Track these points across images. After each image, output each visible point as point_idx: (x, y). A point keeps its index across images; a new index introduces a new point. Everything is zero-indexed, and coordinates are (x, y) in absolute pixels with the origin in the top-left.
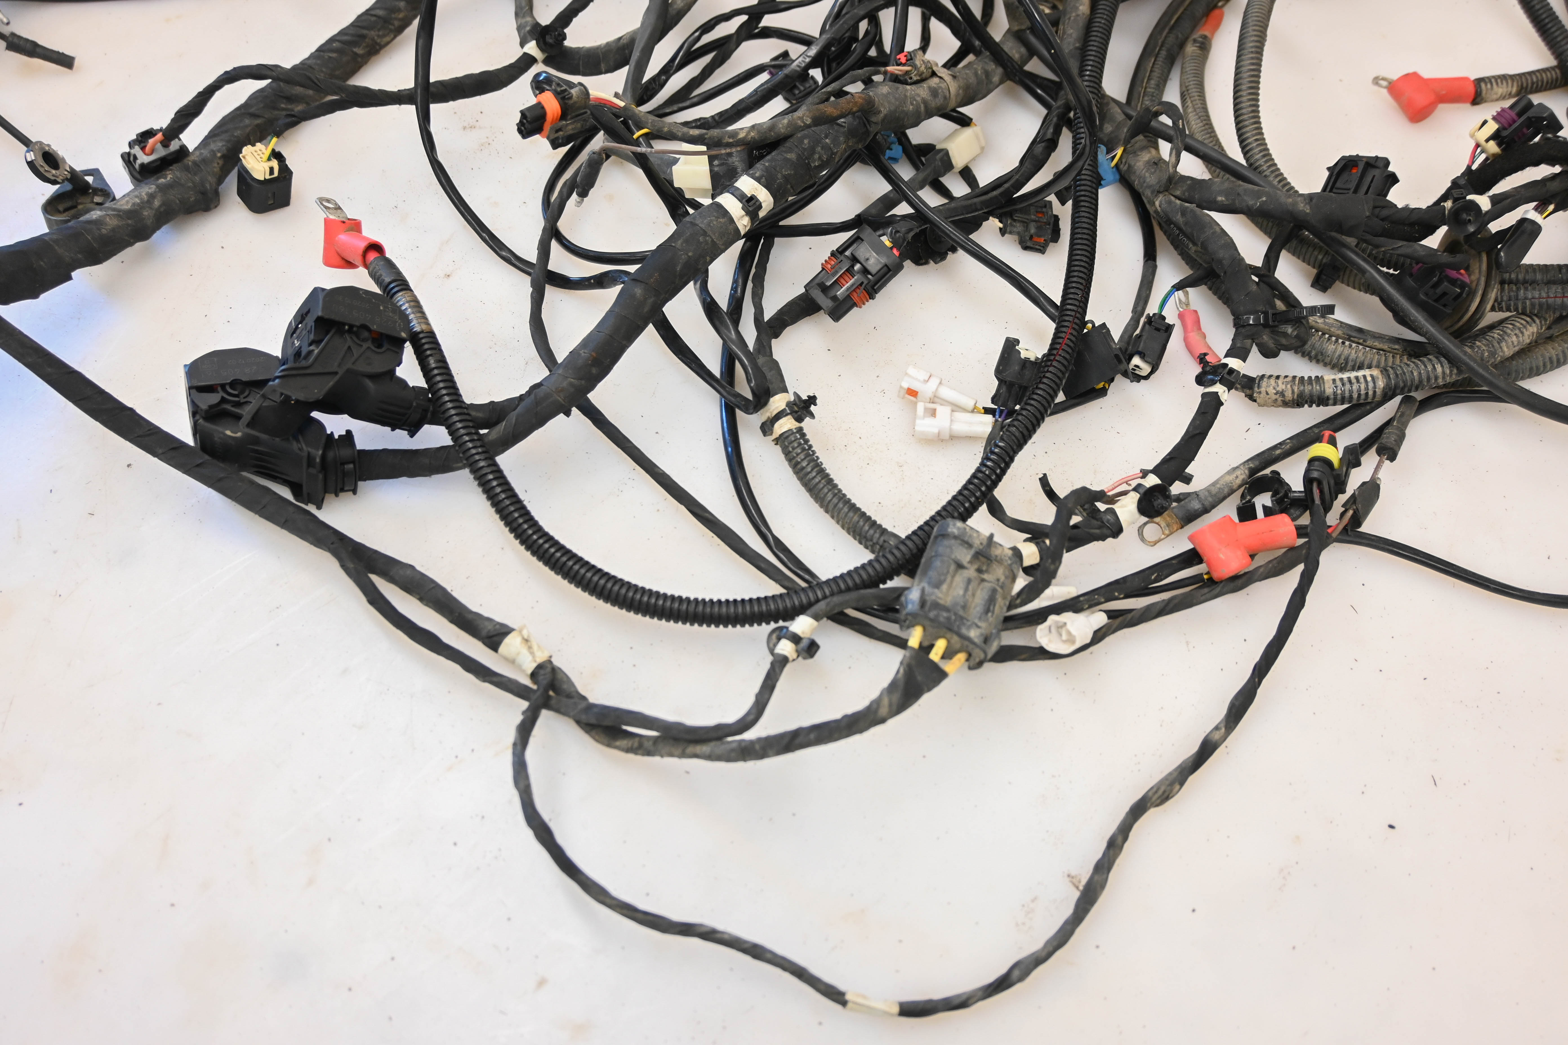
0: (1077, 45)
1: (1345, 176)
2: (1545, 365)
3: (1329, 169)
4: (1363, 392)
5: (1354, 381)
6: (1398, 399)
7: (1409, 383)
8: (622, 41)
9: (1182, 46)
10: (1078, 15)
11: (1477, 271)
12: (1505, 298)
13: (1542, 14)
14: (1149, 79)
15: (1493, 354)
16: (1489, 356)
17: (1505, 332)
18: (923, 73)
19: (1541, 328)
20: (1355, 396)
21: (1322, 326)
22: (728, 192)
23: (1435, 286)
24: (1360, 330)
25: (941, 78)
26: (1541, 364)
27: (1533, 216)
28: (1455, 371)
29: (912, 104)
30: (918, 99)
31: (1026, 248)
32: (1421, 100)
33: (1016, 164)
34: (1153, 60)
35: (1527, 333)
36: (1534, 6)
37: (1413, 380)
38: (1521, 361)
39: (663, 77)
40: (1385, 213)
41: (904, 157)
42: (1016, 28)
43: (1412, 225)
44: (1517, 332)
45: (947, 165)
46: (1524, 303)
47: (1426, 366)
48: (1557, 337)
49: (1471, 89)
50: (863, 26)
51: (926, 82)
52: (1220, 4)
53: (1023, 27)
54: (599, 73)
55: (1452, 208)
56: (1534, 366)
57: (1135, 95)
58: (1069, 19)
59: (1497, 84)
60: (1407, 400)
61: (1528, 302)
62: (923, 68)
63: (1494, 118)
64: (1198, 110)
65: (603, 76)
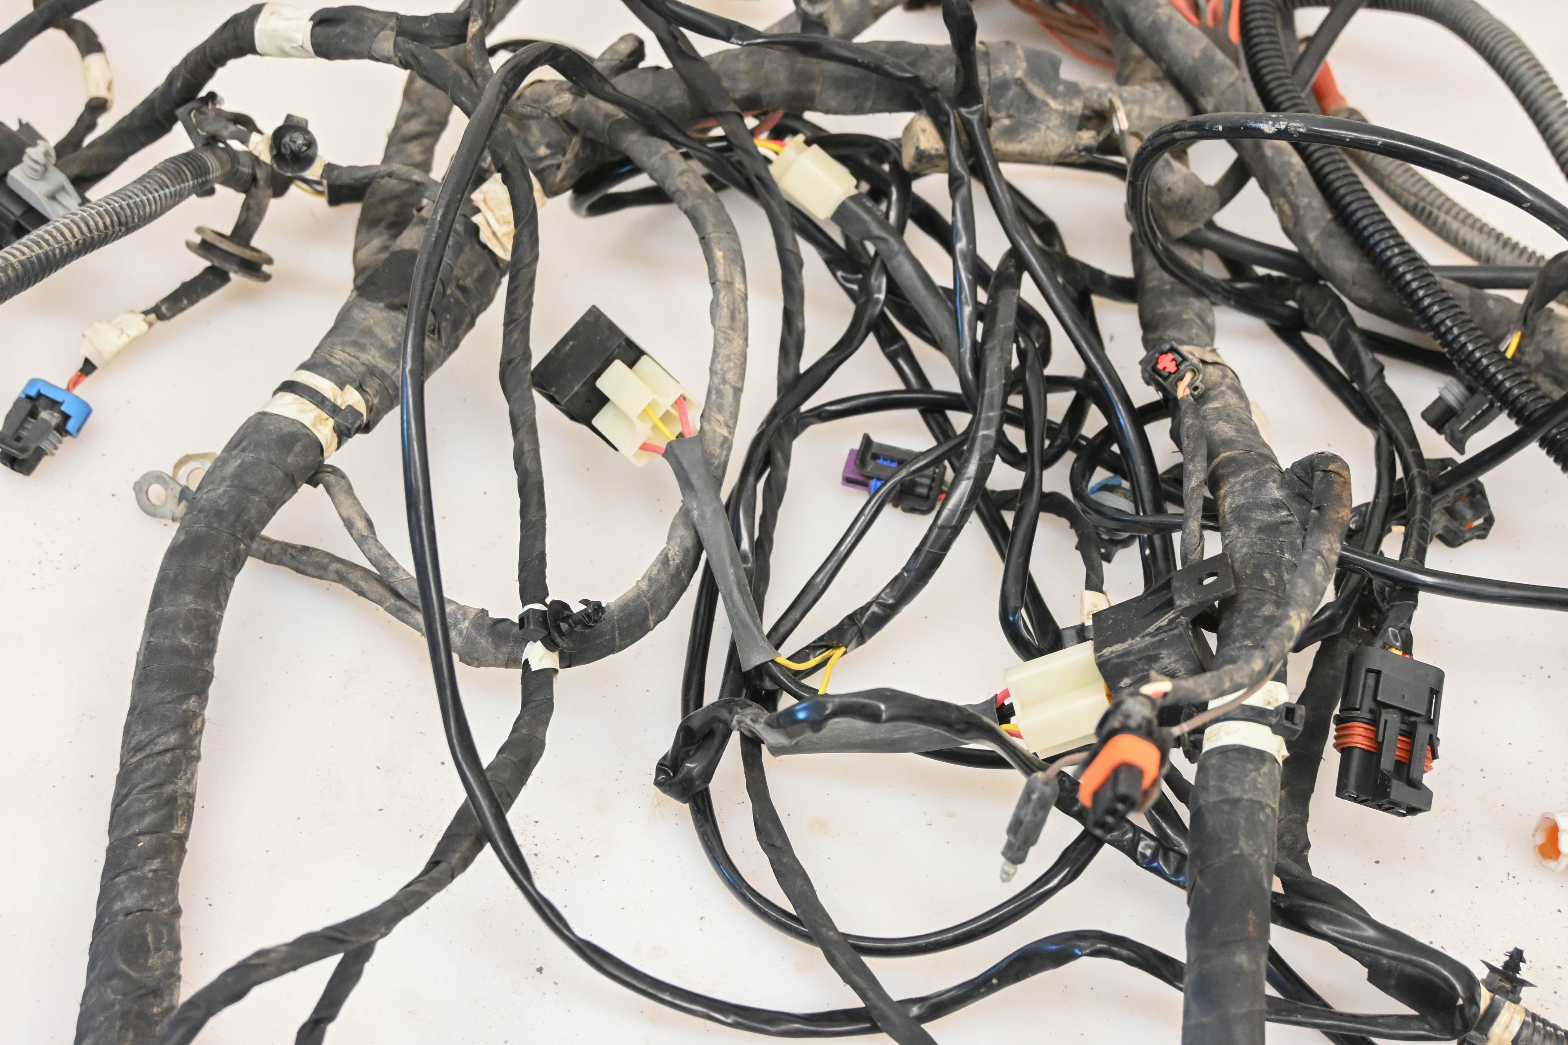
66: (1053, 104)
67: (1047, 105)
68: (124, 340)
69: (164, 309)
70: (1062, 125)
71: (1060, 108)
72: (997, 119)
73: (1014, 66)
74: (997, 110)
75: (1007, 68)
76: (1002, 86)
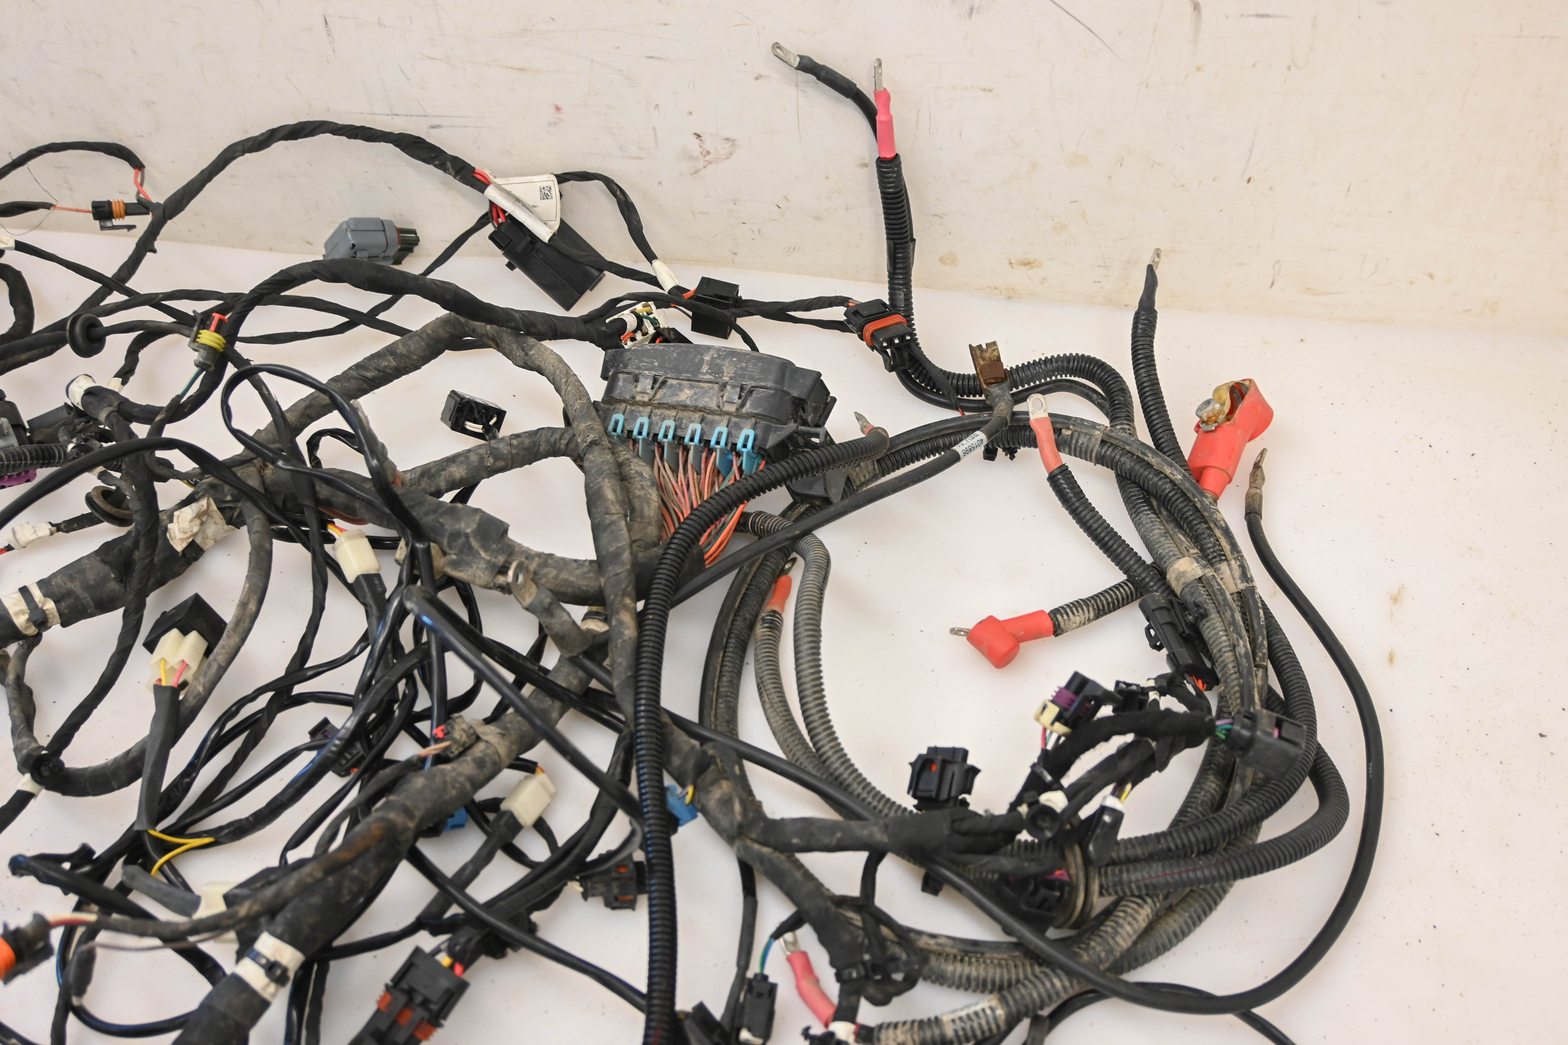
0: (629, 674)
1: (925, 775)
2: (1170, 941)
3: (911, 764)
4: (985, 1028)
5: (974, 1017)
6: (1026, 1023)
7: (1031, 1006)
8: (131, 755)
9: (751, 627)
10: (624, 641)
11: (1073, 865)
12: (1110, 884)
13: (1100, 533)
14: (720, 677)
15: (1111, 951)
16: (1106, 955)
17: (1117, 922)
18: (465, 743)
19: (1155, 905)
20: (979, 1033)
21: (935, 947)
22: (248, 956)
23: (1035, 892)
24: (975, 943)
25: (487, 742)
26: (1166, 941)
27: (1112, 802)
28: (1075, 982)
29: (454, 787)
30: (462, 779)
31: (614, 908)
32: (1002, 647)
33: (586, 817)
34: (721, 655)
35: (1140, 918)
36: (1091, 526)
37: (1034, 1002)
38: (1145, 943)
39: (187, 780)
40: (965, 826)
41: (470, 820)
42: (567, 655)
43: (995, 833)
44: (1130, 919)
45: (515, 827)
46: (1130, 888)
47: (1043, 984)
48: (1177, 905)
49: (1048, 623)
50: (402, 686)
51: (470, 752)
52: (787, 567)
53: (574, 654)
54: (112, 790)
55: (1028, 813)
56: (1159, 944)
57: (707, 702)
58: (616, 646)
59: (1073, 613)
60: (1036, 1021)
61: (1133, 886)
62: (464, 738)
63: (1053, 701)
64: (776, 706)
65: (116, 793)
66: (483, 554)
67: (479, 554)
68: (34, 537)
69: (62, 526)
70: (487, 568)
71: (488, 558)
72: (450, 554)
73: (467, 526)
74: (450, 549)
75: (463, 525)
76: (456, 535)
